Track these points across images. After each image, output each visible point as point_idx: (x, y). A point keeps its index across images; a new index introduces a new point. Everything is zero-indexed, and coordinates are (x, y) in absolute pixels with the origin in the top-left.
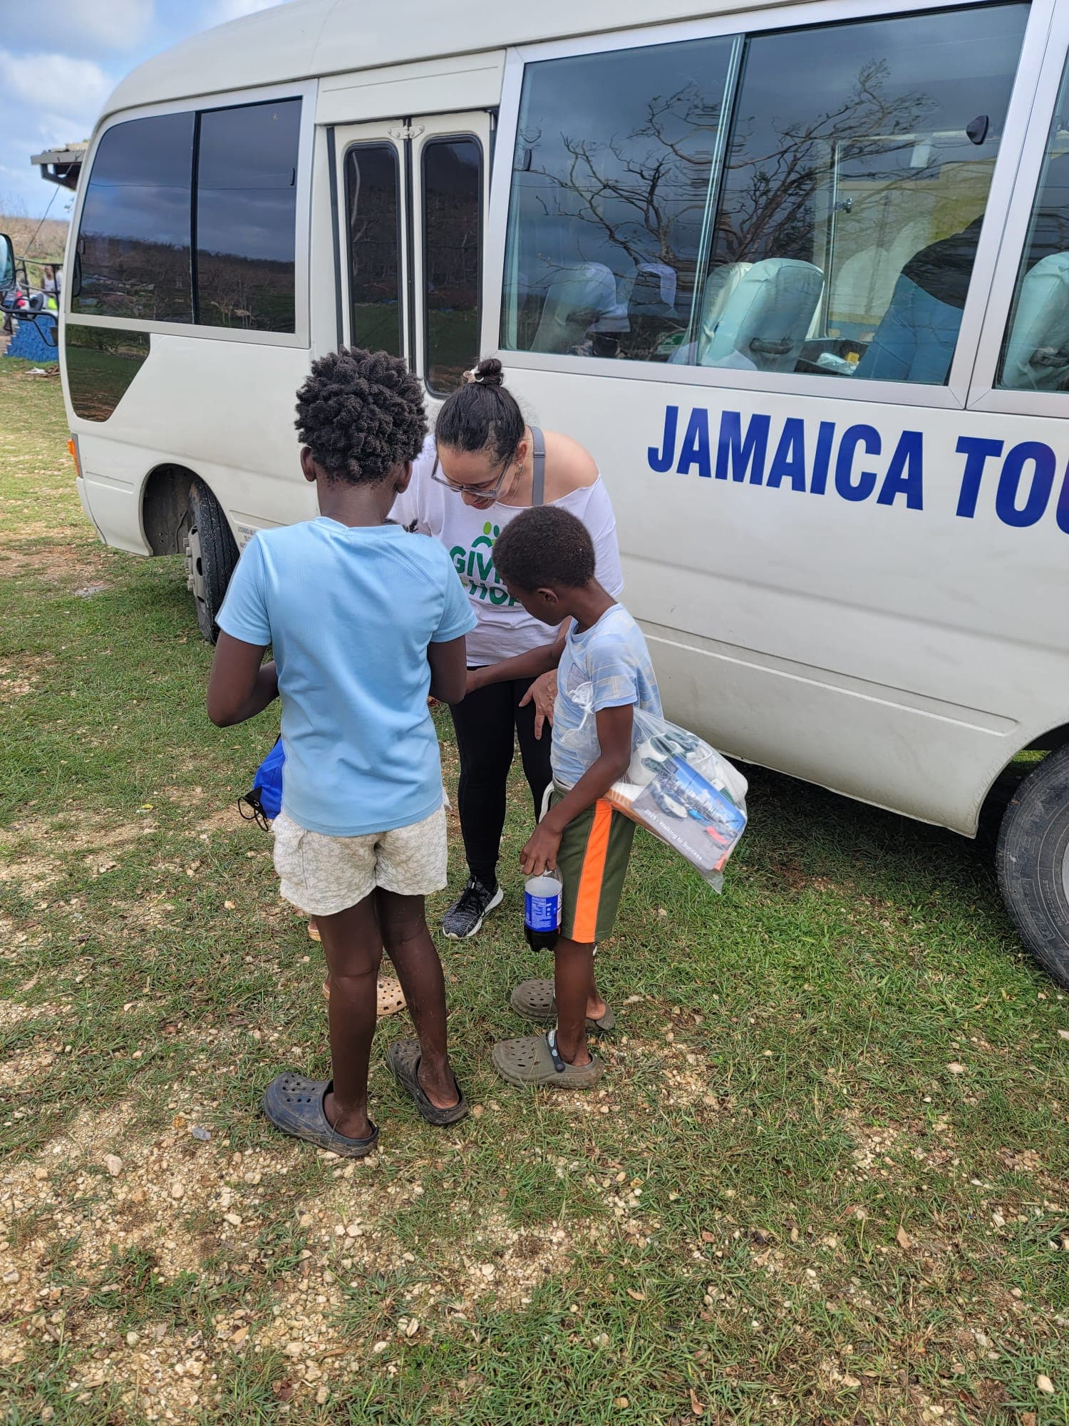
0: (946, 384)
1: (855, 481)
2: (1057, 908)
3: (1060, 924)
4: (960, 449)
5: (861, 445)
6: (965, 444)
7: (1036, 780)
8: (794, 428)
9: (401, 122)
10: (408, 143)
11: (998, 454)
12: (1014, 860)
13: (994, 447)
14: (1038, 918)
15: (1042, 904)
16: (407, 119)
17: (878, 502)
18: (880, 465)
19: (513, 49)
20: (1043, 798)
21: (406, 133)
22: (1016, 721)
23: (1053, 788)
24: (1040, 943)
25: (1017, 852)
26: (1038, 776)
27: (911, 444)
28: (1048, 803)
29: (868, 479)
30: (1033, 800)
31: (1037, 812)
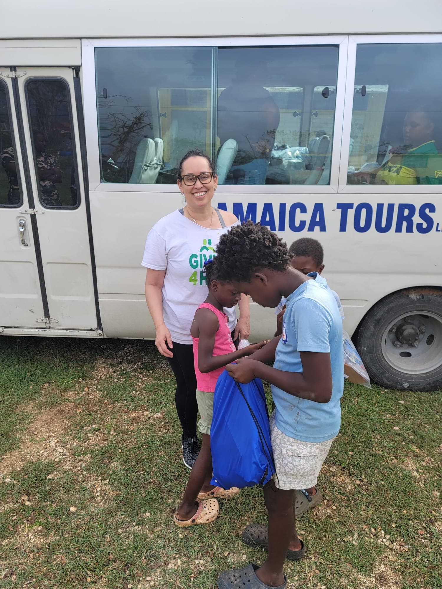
0: (329, 184)
1: (297, 224)
2: (382, 361)
3: (383, 366)
4: (338, 207)
5: (298, 210)
6: (339, 206)
7: (369, 319)
8: (268, 207)
9: (9, 69)
10: (15, 81)
11: (352, 208)
12: (365, 349)
13: (351, 206)
14: (376, 367)
15: (377, 362)
16: (13, 68)
17: (308, 231)
18: (307, 217)
19: (86, 40)
20: (373, 325)
21: (14, 75)
22: (367, 300)
23: (376, 320)
24: (378, 374)
25: (366, 346)
26: (369, 318)
27: (319, 208)
28: (375, 326)
29: (303, 223)
30: (369, 327)
31: (372, 330)
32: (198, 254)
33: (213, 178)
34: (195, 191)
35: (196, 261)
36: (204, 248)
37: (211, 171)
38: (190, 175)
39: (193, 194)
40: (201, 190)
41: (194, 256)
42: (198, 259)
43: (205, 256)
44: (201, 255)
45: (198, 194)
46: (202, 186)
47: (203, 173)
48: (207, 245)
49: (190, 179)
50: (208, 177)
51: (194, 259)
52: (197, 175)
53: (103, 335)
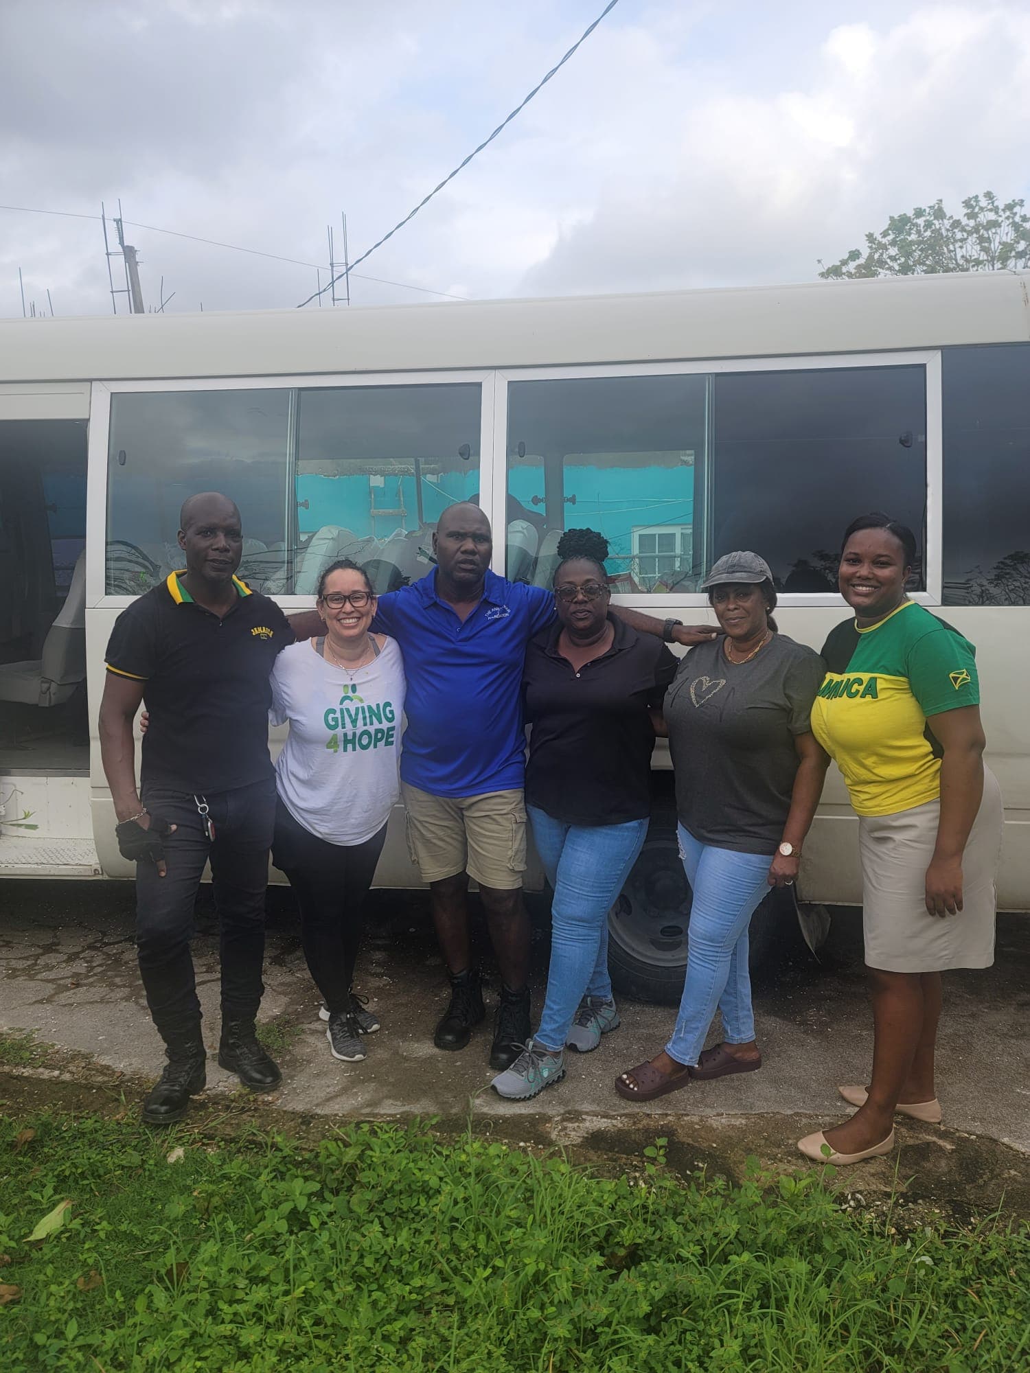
32: (337, 707)
33: (369, 601)
34: (342, 616)
35: (335, 719)
36: (345, 698)
37: (367, 590)
38: (338, 593)
39: (339, 620)
40: (352, 616)
41: (333, 711)
42: (338, 715)
43: (348, 710)
44: (342, 710)
45: (348, 621)
46: (353, 609)
47: (355, 592)
48: (350, 694)
49: (336, 600)
50: (362, 598)
51: (331, 716)
52: (347, 594)
53: (102, 874)
